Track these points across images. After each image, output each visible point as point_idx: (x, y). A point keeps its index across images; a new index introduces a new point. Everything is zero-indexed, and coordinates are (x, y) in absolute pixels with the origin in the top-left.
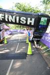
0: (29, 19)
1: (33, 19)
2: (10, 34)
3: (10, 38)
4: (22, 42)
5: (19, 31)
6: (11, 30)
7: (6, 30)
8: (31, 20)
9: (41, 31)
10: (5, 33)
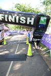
0: (29, 19)
1: (33, 19)
2: (10, 35)
3: (9, 39)
4: (22, 43)
5: (18, 32)
6: (11, 31)
7: (6, 31)
8: (31, 19)
9: (41, 31)
10: (5, 33)
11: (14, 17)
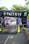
0: (19, 14)
1: (21, 14)
11: (11, 14)
